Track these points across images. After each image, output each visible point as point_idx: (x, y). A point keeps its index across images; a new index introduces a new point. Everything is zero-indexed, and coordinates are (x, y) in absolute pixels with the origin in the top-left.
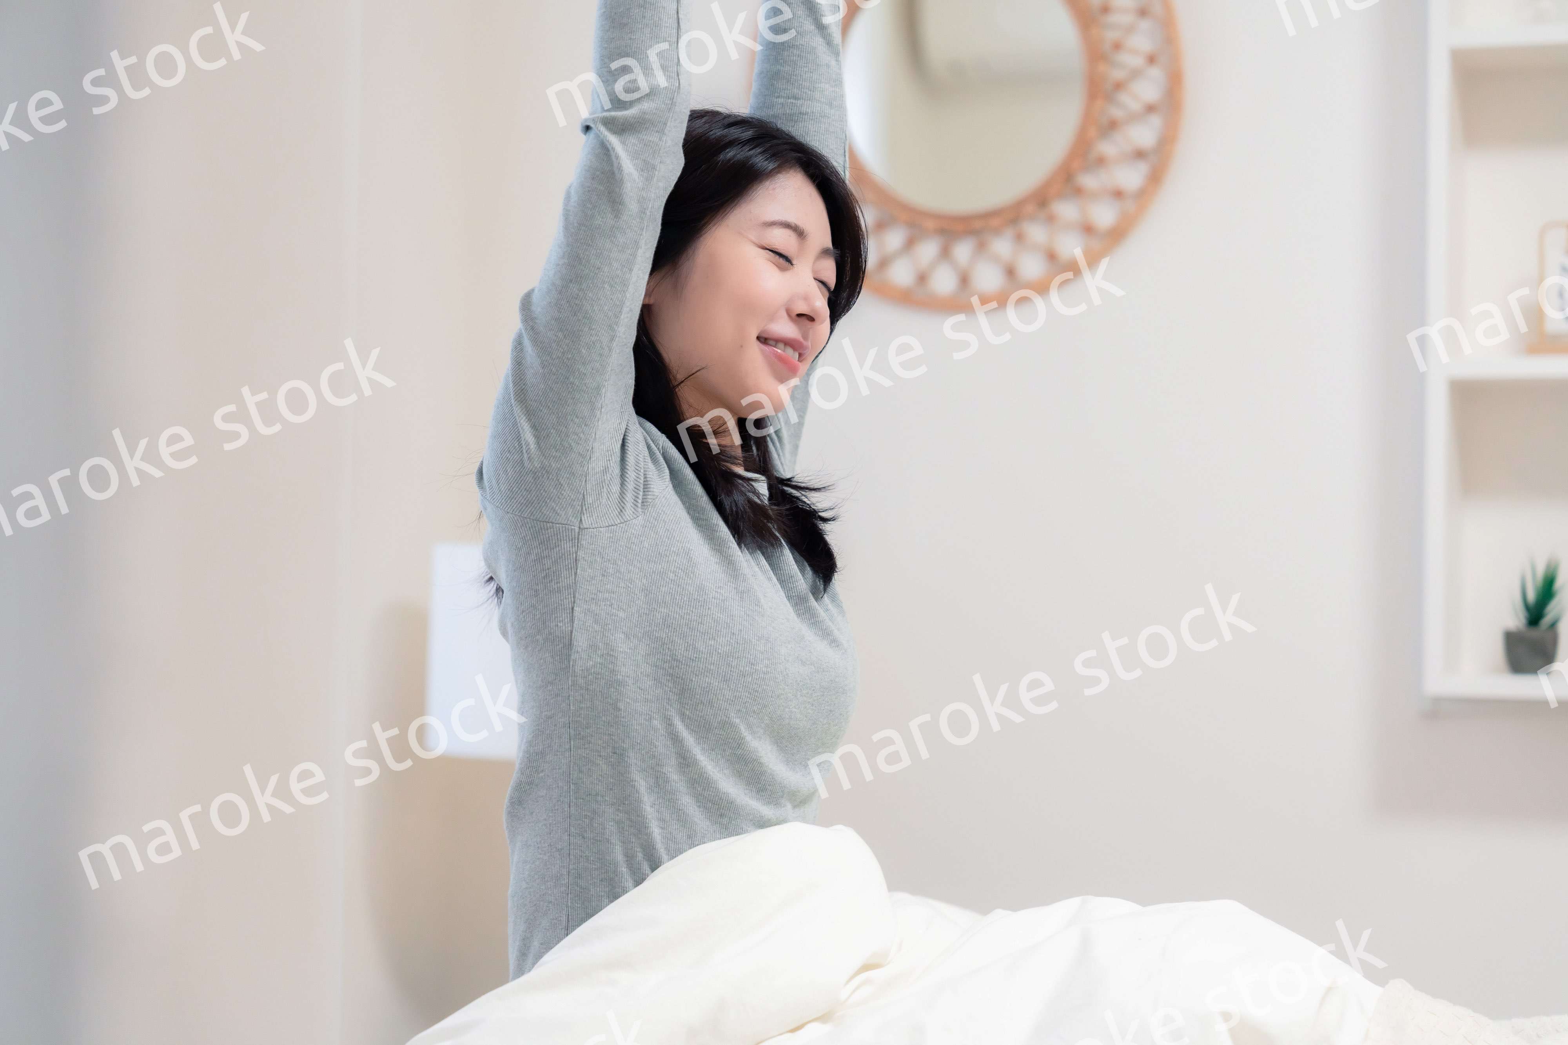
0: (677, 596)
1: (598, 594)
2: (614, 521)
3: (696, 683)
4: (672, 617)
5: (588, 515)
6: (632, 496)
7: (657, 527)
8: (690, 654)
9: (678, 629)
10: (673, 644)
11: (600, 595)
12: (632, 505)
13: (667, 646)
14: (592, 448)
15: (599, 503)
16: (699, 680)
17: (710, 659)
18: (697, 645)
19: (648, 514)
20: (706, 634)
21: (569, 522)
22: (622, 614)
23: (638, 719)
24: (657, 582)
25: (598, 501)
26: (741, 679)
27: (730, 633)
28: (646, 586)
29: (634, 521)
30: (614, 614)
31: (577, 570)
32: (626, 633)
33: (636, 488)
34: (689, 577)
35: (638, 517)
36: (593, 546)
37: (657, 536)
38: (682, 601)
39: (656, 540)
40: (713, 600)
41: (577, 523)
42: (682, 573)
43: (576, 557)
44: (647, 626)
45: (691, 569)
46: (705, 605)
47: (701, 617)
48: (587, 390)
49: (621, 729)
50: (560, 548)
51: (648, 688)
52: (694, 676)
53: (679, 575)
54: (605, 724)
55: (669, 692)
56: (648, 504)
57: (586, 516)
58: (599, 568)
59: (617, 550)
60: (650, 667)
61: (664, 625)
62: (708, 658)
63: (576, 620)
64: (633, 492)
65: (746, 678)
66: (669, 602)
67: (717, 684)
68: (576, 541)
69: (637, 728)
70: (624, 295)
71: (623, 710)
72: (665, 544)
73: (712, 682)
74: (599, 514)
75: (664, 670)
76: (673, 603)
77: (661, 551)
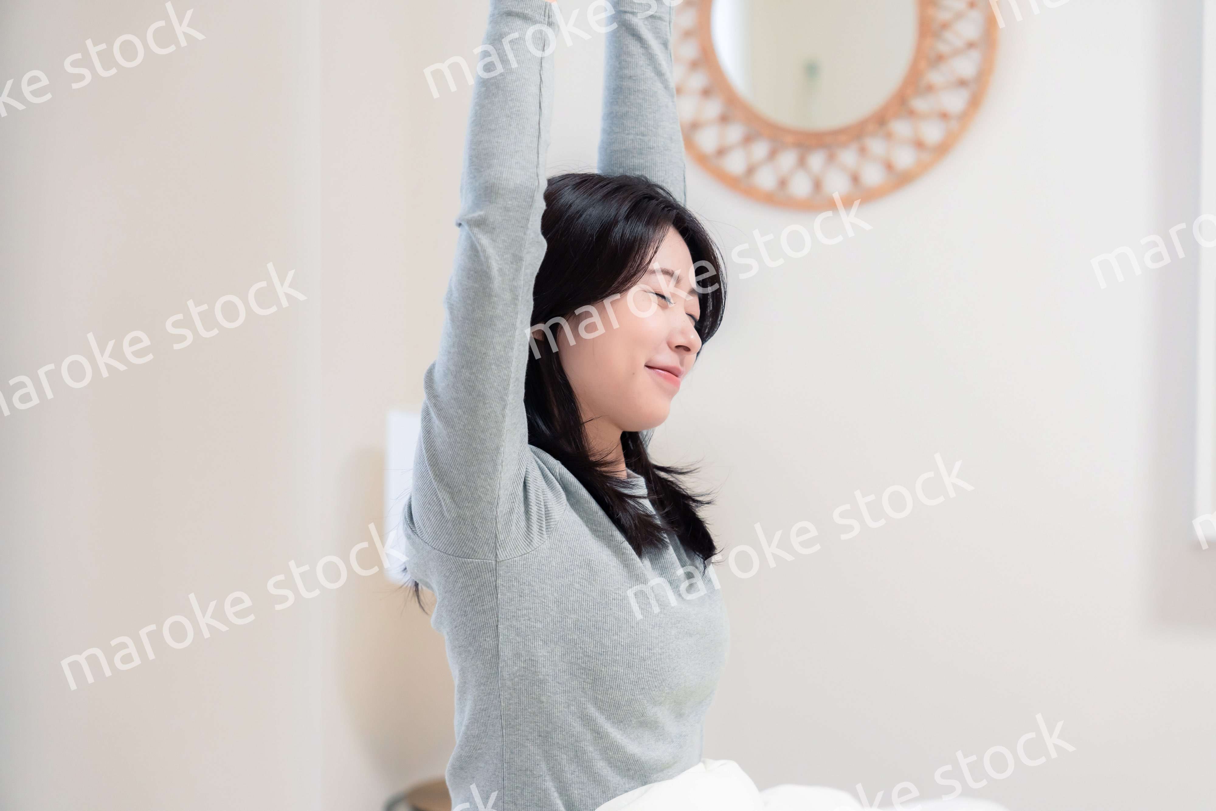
0: (583, 602)
1: (518, 612)
2: (526, 551)
3: (605, 672)
4: (581, 621)
5: (502, 550)
6: (537, 526)
7: (561, 547)
8: (598, 649)
9: (587, 631)
10: (584, 643)
11: (519, 613)
12: (538, 533)
13: (579, 646)
14: (498, 496)
15: (510, 538)
16: (607, 670)
17: (616, 651)
18: (603, 642)
19: (553, 538)
20: (610, 631)
21: (486, 557)
22: (539, 625)
23: (558, 708)
24: (566, 593)
25: (509, 537)
26: (642, 663)
27: (629, 628)
28: (558, 598)
29: (542, 546)
30: (532, 626)
31: (497, 595)
32: (544, 640)
33: (540, 520)
34: (592, 585)
35: (544, 542)
36: (510, 574)
37: (562, 555)
38: (588, 606)
39: (562, 558)
40: (613, 601)
41: (493, 558)
42: (586, 583)
43: (496, 585)
44: (561, 631)
45: (593, 577)
46: (607, 607)
47: (604, 617)
48: (488, 452)
49: (545, 717)
50: (481, 578)
51: (565, 682)
52: (603, 667)
53: (583, 585)
54: (531, 715)
55: (583, 682)
56: (552, 529)
57: (500, 551)
58: (517, 591)
59: (530, 573)
60: (566, 664)
61: (575, 629)
62: (613, 651)
63: (500, 636)
64: (538, 523)
65: (646, 662)
66: (578, 609)
67: (623, 671)
68: (494, 572)
69: (558, 715)
70: (509, 370)
71: (545, 703)
72: (569, 560)
73: (618, 670)
74: (511, 547)
75: (578, 665)
76: (581, 609)
77: (567, 567)
